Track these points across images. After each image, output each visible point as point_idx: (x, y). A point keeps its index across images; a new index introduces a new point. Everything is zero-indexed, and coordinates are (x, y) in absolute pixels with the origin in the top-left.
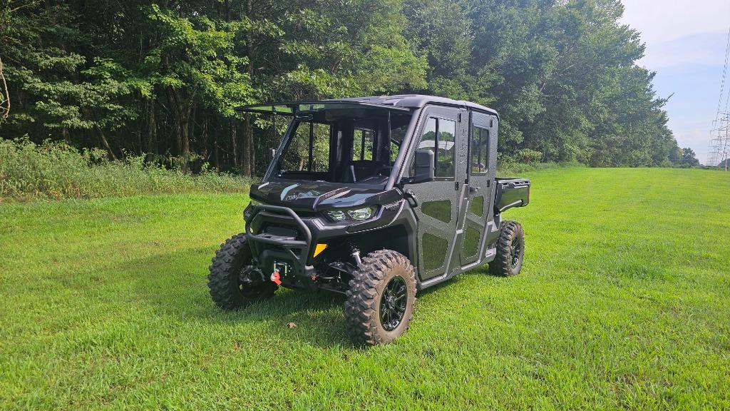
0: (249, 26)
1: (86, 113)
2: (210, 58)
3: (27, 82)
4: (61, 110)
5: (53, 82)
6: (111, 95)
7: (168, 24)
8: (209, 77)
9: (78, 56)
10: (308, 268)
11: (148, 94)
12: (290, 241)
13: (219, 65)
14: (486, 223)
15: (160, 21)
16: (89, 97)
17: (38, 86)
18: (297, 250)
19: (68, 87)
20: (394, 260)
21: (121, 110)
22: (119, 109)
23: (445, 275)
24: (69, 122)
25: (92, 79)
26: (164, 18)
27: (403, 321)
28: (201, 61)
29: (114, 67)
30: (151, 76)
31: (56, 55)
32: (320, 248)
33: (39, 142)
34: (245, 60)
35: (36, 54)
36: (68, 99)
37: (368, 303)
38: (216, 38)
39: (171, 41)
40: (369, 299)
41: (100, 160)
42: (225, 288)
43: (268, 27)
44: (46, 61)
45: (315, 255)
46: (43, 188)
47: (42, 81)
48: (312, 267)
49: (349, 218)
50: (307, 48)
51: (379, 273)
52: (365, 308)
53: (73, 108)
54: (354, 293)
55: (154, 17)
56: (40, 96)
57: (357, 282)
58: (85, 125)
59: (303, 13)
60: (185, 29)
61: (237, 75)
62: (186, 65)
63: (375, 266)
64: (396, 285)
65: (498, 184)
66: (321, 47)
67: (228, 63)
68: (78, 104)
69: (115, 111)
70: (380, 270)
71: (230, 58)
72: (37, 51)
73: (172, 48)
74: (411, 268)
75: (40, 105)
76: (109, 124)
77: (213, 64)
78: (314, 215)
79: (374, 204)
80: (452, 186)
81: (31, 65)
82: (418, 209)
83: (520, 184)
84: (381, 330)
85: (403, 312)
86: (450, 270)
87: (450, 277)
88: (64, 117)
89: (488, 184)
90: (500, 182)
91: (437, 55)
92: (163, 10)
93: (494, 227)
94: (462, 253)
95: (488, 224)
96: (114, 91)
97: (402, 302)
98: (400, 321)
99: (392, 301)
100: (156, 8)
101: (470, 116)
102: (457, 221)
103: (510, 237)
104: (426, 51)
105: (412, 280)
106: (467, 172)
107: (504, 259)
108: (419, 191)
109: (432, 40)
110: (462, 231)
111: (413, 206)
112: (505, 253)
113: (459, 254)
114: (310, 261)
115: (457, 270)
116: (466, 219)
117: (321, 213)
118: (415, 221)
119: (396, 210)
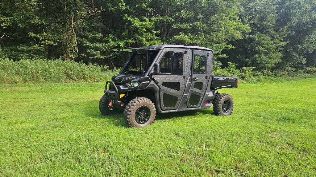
0: (161, 18)
1: (103, 53)
2: (145, 32)
3: (85, 43)
4: (94, 52)
5: (93, 43)
7: (130, 21)
8: (144, 39)
9: (100, 34)
10: (118, 102)
11: (122, 46)
12: (113, 92)
13: (148, 34)
14: (205, 93)
15: (127, 20)
16: (104, 48)
17: (88, 44)
18: (114, 95)
19: (98, 45)
20: (143, 100)
23: (176, 110)
24: (97, 56)
25: (105, 42)
26: (129, 19)
28: (142, 33)
29: (112, 37)
30: (125, 39)
31: (94, 34)
32: (122, 96)
33: (87, 64)
34: (159, 32)
35: (88, 34)
36: (97, 49)
37: (129, 113)
38: (145, 24)
39: (132, 27)
40: (129, 111)
41: (106, 70)
42: (102, 108)
43: (168, 18)
44: (91, 36)
46: (84, 78)
48: (120, 101)
52: (128, 115)
53: (98, 52)
54: (126, 109)
55: (125, 19)
56: (89, 48)
57: (128, 106)
58: (102, 57)
59: (182, 12)
60: (136, 22)
61: (155, 38)
62: (137, 35)
64: (144, 109)
66: (190, 25)
67: (152, 33)
68: (100, 50)
70: (135, 103)
71: (153, 31)
73: (132, 29)
74: (153, 104)
75: (88, 51)
78: (121, 84)
79: (139, 82)
80: (181, 77)
81: (86, 38)
82: (160, 84)
83: (229, 79)
84: (136, 123)
85: (148, 119)
86: (180, 108)
87: (180, 110)
88: (96, 55)
89: (206, 77)
90: (214, 77)
91: (258, 23)
92: (129, 16)
93: (211, 94)
94: (188, 103)
95: (206, 93)
96: (112, 45)
97: (148, 115)
98: (147, 122)
99: (143, 114)
100: (126, 15)
101: (193, 52)
102: (184, 91)
103: (221, 100)
104: (252, 22)
105: (153, 108)
106: (191, 72)
107: (218, 108)
108: (161, 78)
109: (256, 17)
110: (187, 94)
111: (157, 83)
112: (219, 106)
113: (186, 103)
114: (119, 99)
115: (184, 109)
116: (191, 90)
117: (124, 84)
118: (158, 89)
119: (148, 84)
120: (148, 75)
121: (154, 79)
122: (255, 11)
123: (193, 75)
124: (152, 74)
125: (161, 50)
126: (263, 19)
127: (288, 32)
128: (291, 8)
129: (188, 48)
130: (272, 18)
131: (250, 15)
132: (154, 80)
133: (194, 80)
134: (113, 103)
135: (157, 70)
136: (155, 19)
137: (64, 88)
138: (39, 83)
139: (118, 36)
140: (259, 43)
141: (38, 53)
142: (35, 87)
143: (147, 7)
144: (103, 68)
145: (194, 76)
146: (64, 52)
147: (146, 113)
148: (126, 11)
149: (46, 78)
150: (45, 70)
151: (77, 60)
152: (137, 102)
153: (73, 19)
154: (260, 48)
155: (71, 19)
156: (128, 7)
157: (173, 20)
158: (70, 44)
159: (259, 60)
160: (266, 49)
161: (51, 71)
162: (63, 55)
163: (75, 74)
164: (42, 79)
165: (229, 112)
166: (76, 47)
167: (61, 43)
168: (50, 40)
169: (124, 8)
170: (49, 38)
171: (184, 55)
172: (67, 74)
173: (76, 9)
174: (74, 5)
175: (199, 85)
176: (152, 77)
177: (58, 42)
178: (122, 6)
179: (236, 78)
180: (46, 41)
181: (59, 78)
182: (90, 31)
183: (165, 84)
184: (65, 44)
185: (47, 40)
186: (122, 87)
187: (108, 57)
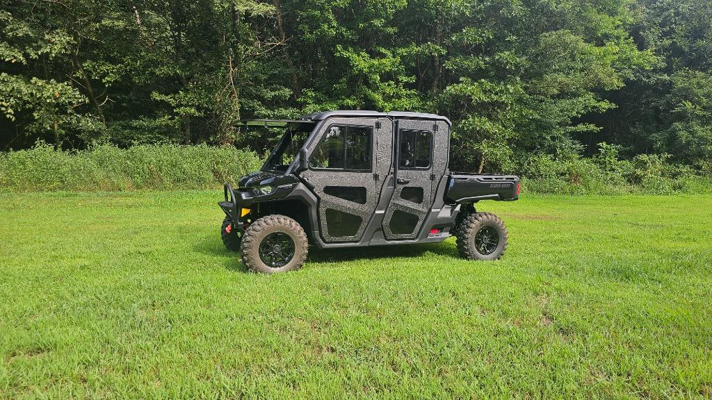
0: (417, 50)
3: (257, 110)
5: (272, 109)
7: (348, 58)
8: (379, 97)
9: (287, 89)
10: (239, 223)
13: (389, 85)
14: (430, 210)
15: (342, 57)
17: (263, 112)
19: (282, 112)
20: (276, 220)
23: (358, 244)
26: (346, 54)
27: (289, 263)
28: (376, 84)
29: (313, 95)
30: (339, 99)
31: (275, 90)
32: (245, 212)
35: (266, 90)
37: (246, 245)
38: (379, 64)
40: (248, 242)
44: (269, 94)
45: (242, 216)
48: (243, 223)
50: (468, 62)
55: (338, 54)
59: (464, 31)
60: (361, 61)
61: (404, 92)
62: (365, 88)
66: (486, 59)
67: (397, 82)
71: (401, 78)
72: (265, 88)
78: (244, 190)
79: (274, 185)
80: (368, 176)
81: (260, 98)
82: (319, 190)
83: (494, 180)
84: (261, 264)
85: (291, 258)
86: (367, 240)
87: (366, 244)
89: (433, 177)
90: (454, 176)
91: (683, 44)
92: (345, 49)
93: (444, 214)
94: (387, 229)
95: (433, 210)
97: (289, 250)
98: (286, 263)
99: (277, 249)
100: (339, 47)
102: (377, 205)
103: (473, 225)
104: (667, 42)
105: (301, 237)
106: (394, 166)
108: (321, 178)
109: (678, 29)
110: (383, 212)
111: (311, 188)
112: (466, 239)
113: (382, 229)
114: (240, 219)
115: (378, 241)
116: (394, 204)
117: (249, 189)
118: (315, 199)
119: (291, 190)
120: (292, 172)
121: (305, 180)
122: (677, 14)
123: (400, 172)
124: (299, 170)
129: (385, 116)
131: (662, 25)
132: (303, 181)
133: (400, 182)
135: (303, 161)
136: (404, 51)
140: (687, 95)
141: (168, 132)
143: (385, 26)
145: (401, 174)
148: (339, 39)
152: (264, 224)
153: (233, 62)
155: (228, 63)
156: (344, 29)
157: (444, 52)
159: (683, 136)
160: (705, 108)
162: (216, 134)
164: (167, 182)
165: (495, 253)
167: (212, 110)
168: (189, 106)
169: (335, 33)
170: (188, 102)
171: (375, 130)
172: (216, 173)
176: (301, 176)
177: (206, 109)
178: (329, 28)
179: (513, 179)
180: (182, 108)
182: (269, 85)
183: (329, 190)
186: (244, 196)
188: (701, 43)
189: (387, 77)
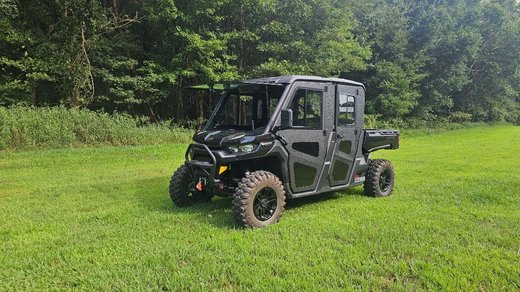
0: (237, 35)
1: (137, 94)
2: (212, 58)
3: (106, 77)
4: (123, 93)
5: (119, 76)
6: (152, 83)
7: (186, 38)
8: (211, 70)
9: (133, 60)
10: (216, 181)
11: (173, 81)
12: (206, 164)
13: (217, 61)
14: (355, 159)
15: (180, 37)
16: (140, 85)
17: (111, 79)
18: (208, 169)
19: (128, 79)
20: (265, 176)
21: (158, 92)
22: (157, 91)
23: (315, 191)
24: (128, 100)
25: (142, 74)
26: (183, 34)
27: (273, 215)
28: (206, 60)
29: (155, 66)
30: (176, 70)
31: (122, 60)
32: (223, 169)
33: (111, 113)
34: (235, 57)
35: (111, 60)
36: (127, 86)
37: (244, 201)
38: (214, 44)
39: (189, 48)
40: (244, 198)
41: (145, 123)
42: (177, 193)
43: (249, 35)
44: (116, 64)
45: (220, 173)
46: (110, 139)
47: (114, 76)
48: (219, 180)
49: (240, 151)
50: (275, 47)
51: (252, 184)
52: (242, 205)
53: (130, 91)
54: (237, 195)
55: (177, 34)
56: (112, 85)
57: (239, 188)
58: (137, 101)
59: (272, 24)
60: (197, 40)
61: (229, 67)
62: (197, 62)
63: (251, 179)
64: (268, 193)
65: (365, 132)
66: (285, 46)
67: (223, 60)
68: (133, 89)
69: (154, 92)
70: (253, 182)
71: (225, 56)
72: (111, 59)
73: (189, 53)
74: (280, 182)
75: (112, 90)
76: (151, 101)
77: (214, 61)
78: (220, 149)
79: (255, 143)
80: (320, 132)
81: (108, 67)
82: (289, 146)
83: (388, 133)
84: (254, 219)
85: (274, 210)
86: (320, 188)
87: (319, 192)
88: (125, 97)
89: (356, 132)
90: (367, 131)
91: (381, 44)
92: (183, 29)
93: (362, 162)
94: (331, 177)
95: (357, 159)
96: (154, 80)
97: (273, 204)
98: (271, 216)
99: (265, 203)
100: (178, 28)
101: (336, 88)
102: (326, 156)
103: (378, 169)
104: (373, 43)
105: (281, 191)
106: (335, 124)
107: (373, 185)
108: (290, 135)
109: (377, 34)
110: (328, 163)
111: (284, 145)
112: (374, 180)
113: (328, 178)
114: (217, 177)
115: (326, 189)
116: (335, 155)
117: (224, 148)
118: (287, 154)
119: (270, 147)
121: (281, 138)
122: (377, 25)
123: (338, 128)
124: (277, 129)
125: (290, 85)
126: (388, 38)
127: (428, 58)
128: (430, 21)
129: (329, 82)
130: (401, 37)
131: (369, 32)
132: (279, 138)
133: (338, 137)
134: (203, 183)
135: (288, 120)
136: (227, 35)
137: (76, 158)
138: (26, 150)
139: (163, 65)
140: (385, 77)
141: (18, 95)
142: (22, 158)
143: (215, 14)
144: (141, 121)
146: (67, 92)
147: (270, 199)
148: (179, 22)
149: (40, 141)
150: (37, 127)
151: (93, 107)
152: (257, 180)
153: (85, 34)
154: (388, 84)
155: (80, 34)
156: (182, 14)
157: (258, 38)
158: (79, 78)
159: (385, 103)
160: (397, 85)
161: (48, 127)
162: (65, 98)
163: (92, 132)
166: (91, 83)
167: (62, 76)
168: (41, 72)
169: (176, 16)
170: (39, 68)
172: (79, 134)
173: (89, 17)
174: (86, 9)
175: (345, 146)
176: (277, 134)
177: (57, 75)
178: (171, 12)
179: (396, 132)
180: (34, 73)
181: (64, 141)
182: (115, 56)
183: (298, 146)
184: (70, 78)
185: (35, 71)
186: (222, 154)
187: (147, 100)
188: (391, 44)
189: (218, 54)
